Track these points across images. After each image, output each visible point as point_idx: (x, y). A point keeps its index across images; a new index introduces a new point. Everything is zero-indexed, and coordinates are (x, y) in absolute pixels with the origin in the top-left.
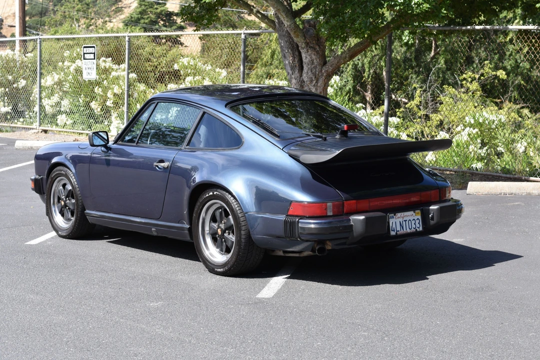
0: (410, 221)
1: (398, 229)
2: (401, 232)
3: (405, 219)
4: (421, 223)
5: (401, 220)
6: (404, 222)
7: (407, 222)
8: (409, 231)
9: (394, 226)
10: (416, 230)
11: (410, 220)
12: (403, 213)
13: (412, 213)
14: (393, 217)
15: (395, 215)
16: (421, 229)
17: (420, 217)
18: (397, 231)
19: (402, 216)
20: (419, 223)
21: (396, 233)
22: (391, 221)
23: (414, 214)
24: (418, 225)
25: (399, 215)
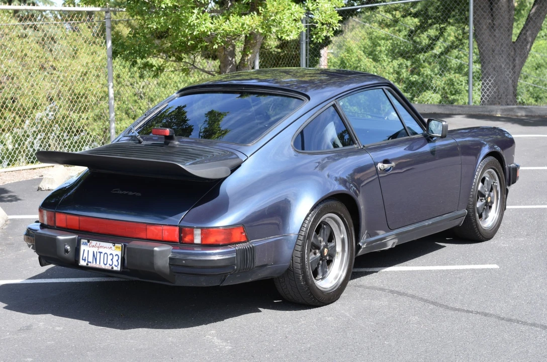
0: (106, 255)
1: (90, 259)
3: (101, 250)
5: (96, 250)
6: (98, 254)
7: (102, 255)
9: (86, 255)
10: (112, 268)
11: (106, 253)
12: (98, 243)
13: (111, 245)
14: (86, 244)
15: (89, 242)
17: (119, 253)
18: (88, 262)
19: (98, 245)
20: (117, 261)
21: (87, 264)
22: (83, 247)
24: (115, 263)
25: (93, 243)
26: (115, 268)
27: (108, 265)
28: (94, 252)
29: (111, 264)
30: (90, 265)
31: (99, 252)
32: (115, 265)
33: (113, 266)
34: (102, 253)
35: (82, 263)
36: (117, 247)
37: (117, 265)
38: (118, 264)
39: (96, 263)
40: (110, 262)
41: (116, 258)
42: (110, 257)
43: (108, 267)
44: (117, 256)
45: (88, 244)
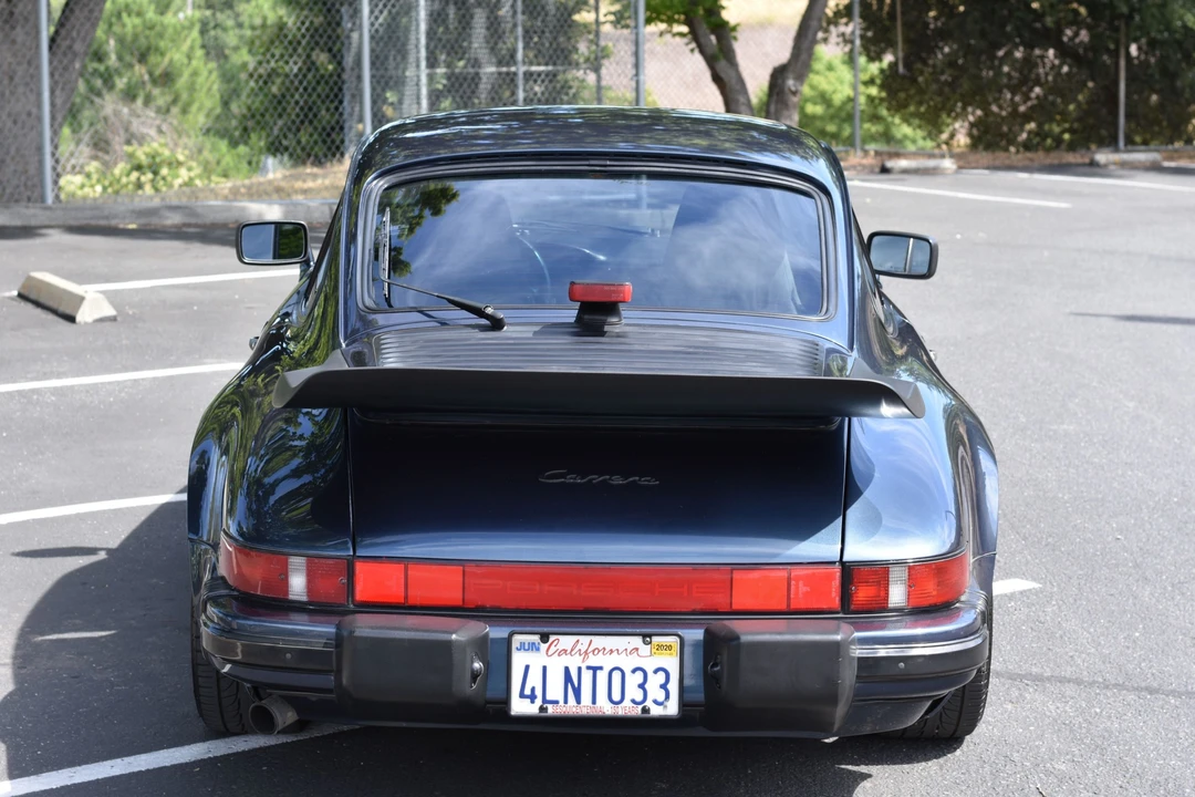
0: (617, 676)
2: (571, 708)
3: (593, 661)
4: (674, 687)
5: (574, 663)
6: (587, 676)
7: (602, 677)
8: (605, 708)
9: (534, 680)
10: (645, 710)
12: (585, 640)
14: (533, 647)
15: (545, 638)
16: (672, 708)
17: (671, 663)
18: (544, 700)
21: (542, 709)
23: (644, 650)
24: (655, 693)
25: (566, 641)
26: (656, 711)
27: (627, 703)
28: (567, 669)
29: (639, 698)
30: (551, 710)
31: (589, 668)
32: (655, 702)
33: (649, 703)
34: (601, 668)
35: (519, 707)
36: (660, 647)
37: (661, 697)
38: (667, 697)
39: (578, 702)
40: (633, 693)
41: (655, 681)
42: (633, 680)
43: (627, 709)
44: (661, 675)
45: (544, 647)
